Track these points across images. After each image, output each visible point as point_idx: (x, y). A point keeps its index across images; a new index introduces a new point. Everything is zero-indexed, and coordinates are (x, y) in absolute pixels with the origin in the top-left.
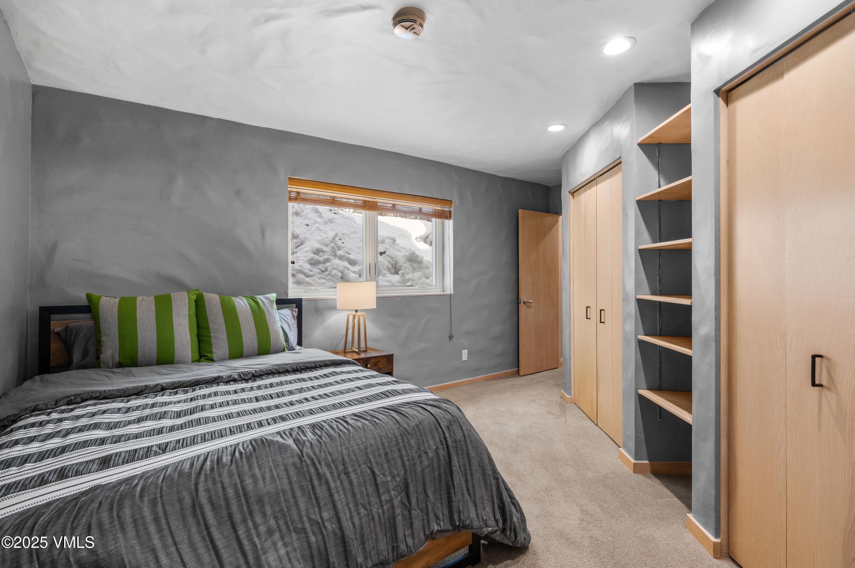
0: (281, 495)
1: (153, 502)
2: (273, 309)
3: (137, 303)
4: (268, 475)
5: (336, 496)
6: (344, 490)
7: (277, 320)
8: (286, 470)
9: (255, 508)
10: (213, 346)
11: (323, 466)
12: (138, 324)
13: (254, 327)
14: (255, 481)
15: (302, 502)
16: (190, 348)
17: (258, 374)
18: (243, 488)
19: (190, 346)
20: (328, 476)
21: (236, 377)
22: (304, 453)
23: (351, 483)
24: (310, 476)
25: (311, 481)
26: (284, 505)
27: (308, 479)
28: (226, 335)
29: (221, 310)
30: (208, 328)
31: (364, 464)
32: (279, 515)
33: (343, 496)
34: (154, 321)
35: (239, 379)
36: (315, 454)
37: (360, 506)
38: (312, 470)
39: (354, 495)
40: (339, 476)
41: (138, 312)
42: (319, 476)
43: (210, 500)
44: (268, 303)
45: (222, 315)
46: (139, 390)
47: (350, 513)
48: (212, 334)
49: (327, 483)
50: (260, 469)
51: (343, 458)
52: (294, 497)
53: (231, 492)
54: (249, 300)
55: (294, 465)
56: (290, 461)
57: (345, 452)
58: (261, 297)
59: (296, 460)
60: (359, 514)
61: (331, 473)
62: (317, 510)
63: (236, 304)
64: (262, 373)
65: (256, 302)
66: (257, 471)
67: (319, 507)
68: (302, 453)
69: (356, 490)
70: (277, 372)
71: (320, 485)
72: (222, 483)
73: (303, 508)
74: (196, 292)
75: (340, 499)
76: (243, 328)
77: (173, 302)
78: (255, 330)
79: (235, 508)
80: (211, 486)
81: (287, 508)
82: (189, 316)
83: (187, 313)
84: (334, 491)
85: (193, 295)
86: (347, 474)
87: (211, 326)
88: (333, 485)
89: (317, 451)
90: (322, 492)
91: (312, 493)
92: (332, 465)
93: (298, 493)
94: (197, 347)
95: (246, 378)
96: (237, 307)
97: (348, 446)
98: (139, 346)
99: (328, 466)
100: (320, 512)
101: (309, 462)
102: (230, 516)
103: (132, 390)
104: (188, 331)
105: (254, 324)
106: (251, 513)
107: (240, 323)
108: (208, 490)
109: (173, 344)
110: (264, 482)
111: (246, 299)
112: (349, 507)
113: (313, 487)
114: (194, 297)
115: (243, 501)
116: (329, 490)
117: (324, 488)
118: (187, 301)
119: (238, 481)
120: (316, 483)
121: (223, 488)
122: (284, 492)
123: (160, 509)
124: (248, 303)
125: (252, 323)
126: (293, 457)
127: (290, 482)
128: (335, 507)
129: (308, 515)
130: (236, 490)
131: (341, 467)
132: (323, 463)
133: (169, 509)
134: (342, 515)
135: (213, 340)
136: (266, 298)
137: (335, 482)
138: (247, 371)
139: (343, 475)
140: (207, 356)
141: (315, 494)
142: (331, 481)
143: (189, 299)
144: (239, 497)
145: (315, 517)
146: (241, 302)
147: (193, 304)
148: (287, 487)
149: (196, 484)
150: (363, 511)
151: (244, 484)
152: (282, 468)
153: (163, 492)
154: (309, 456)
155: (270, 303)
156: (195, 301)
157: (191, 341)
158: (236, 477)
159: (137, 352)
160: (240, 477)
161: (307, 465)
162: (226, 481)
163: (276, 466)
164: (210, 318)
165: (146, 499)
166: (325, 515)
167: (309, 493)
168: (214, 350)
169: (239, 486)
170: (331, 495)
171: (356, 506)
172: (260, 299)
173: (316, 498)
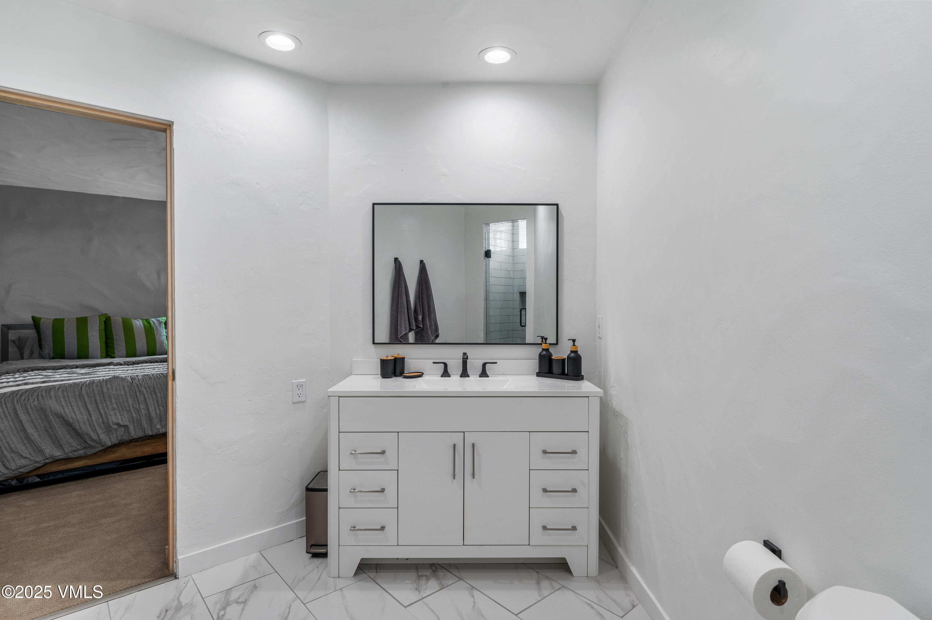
0: (120, 396)
1: (63, 391)
2: (161, 327)
3: (65, 322)
4: (114, 388)
5: (148, 400)
6: (152, 398)
7: (163, 334)
8: (124, 387)
9: (107, 399)
10: (115, 350)
11: (142, 388)
12: (65, 335)
13: (145, 338)
14: (108, 389)
15: (131, 402)
16: (100, 350)
17: (137, 362)
18: (102, 391)
19: (99, 349)
20: (145, 392)
21: (122, 363)
22: (134, 382)
23: (157, 396)
24: (136, 391)
25: (136, 393)
26: (121, 400)
27: (134, 392)
28: (124, 343)
29: (122, 328)
30: (112, 339)
31: (165, 390)
32: (119, 404)
33: (151, 401)
34: (76, 333)
35: (124, 364)
36: (139, 383)
37: (161, 406)
38: (137, 389)
39: (158, 401)
40: (150, 393)
41: (65, 327)
42: (140, 391)
43: (87, 393)
44: (158, 323)
45: (123, 330)
46: (64, 367)
47: (155, 408)
48: (115, 342)
49: (144, 394)
50: (111, 385)
51: (154, 386)
52: (126, 398)
53: (96, 392)
54: (144, 321)
55: (128, 386)
56: (126, 384)
57: (155, 384)
58: (153, 320)
59: (129, 384)
60: (159, 409)
61: (147, 391)
62: (137, 404)
63: (134, 324)
64: (140, 362)
65: (149, 323)
66: (109, 386)
67: (139, 403)
68: (133, 382)
69: (159, 400)
70: (150, 362)
71: (140, 395)
72: (93, 388)
73: (131, 404)
74: (105, 316)
75: (150, 402)
76: (137, 339)
77: (88, 321)
78: (145, 340)
79: (98, 398)
80: (88, 389)
81: (123, 402)
82: (99, 330)
83: (98, 329)
84: (147, 398)
85: (103, 317)
86: (155, 392)
87: (115, 337)
88: (146, 396)
89: (141, 382)
90: (141, 398)
91: (135, 397)
92: (148, 389)
93: (128, 396)
94: (105, 351)
95: (129, 364)
96: (134, 326)
97: (158, 381)
98: (66, 348)
99: (146, 388)
100: (139, 405)
101: (135, 386)
102: (96, 400)
103: (59, 366)
104: (98, 340)
105: (145, 337)
106: (105, 401)
107: (135, 335)
108: (86, 390)
109: (88, 347)
110: (112, 390)
111: (142, 321)
112: (154, 406)
113: (136, 396)
114: (104, 319)
115: (102, 396)
116: (145, 397)
117: (142, 397)
118: (98, 321)
119: (100, 389)
120: (138, 394)
121: (93, 390)
122: (122, 396)
123: (65, 394)
124: (143, 323)
125: (144, 336)
126: (127, 383)
127: (125, 392)
128: (147, 404)
129: (133, 406)
130: (99, 391)
131: (152, 390)
132: (143, 387)
133: (69, 394)
134: (150, 408)
135: (115, 346)
136: (157, 320)
137: (148, 395)
138: (130, 361)
139: (153, 393)
140: (111, 356)
141: (137, 398)
142: (146, 394)
143: (100, 320)
144: (100, 394)
145: (137, 406)
146: (138, 322)
147: (103, 324)
148: (123, 393)
149: (81, 388)
150: (161, 408)
151: (103, 390)
152: (121, 386)
153: (67, 389)
154: (136, 383)
155: (159, 323)
156: (105, 322)
157: (100, 346)
158: (99, 387)
159: (64, 352)
160: (101, 387)
161: (134, 387)
162: (95, 388)
163: (119, 385)
164: (114, 332)
165: (60, 390)
166: (142, 407)
167: (134, 397)
168: (116, 352)
169: (100, 390)
170: (145, 400)
171: (158, 405)
172: (152, 321)
173: (138, 400)
